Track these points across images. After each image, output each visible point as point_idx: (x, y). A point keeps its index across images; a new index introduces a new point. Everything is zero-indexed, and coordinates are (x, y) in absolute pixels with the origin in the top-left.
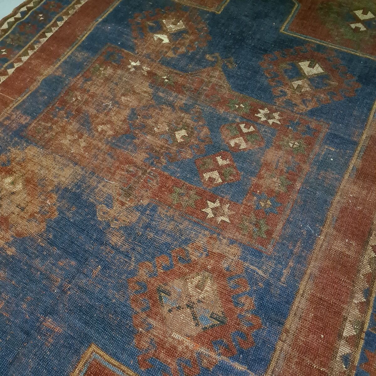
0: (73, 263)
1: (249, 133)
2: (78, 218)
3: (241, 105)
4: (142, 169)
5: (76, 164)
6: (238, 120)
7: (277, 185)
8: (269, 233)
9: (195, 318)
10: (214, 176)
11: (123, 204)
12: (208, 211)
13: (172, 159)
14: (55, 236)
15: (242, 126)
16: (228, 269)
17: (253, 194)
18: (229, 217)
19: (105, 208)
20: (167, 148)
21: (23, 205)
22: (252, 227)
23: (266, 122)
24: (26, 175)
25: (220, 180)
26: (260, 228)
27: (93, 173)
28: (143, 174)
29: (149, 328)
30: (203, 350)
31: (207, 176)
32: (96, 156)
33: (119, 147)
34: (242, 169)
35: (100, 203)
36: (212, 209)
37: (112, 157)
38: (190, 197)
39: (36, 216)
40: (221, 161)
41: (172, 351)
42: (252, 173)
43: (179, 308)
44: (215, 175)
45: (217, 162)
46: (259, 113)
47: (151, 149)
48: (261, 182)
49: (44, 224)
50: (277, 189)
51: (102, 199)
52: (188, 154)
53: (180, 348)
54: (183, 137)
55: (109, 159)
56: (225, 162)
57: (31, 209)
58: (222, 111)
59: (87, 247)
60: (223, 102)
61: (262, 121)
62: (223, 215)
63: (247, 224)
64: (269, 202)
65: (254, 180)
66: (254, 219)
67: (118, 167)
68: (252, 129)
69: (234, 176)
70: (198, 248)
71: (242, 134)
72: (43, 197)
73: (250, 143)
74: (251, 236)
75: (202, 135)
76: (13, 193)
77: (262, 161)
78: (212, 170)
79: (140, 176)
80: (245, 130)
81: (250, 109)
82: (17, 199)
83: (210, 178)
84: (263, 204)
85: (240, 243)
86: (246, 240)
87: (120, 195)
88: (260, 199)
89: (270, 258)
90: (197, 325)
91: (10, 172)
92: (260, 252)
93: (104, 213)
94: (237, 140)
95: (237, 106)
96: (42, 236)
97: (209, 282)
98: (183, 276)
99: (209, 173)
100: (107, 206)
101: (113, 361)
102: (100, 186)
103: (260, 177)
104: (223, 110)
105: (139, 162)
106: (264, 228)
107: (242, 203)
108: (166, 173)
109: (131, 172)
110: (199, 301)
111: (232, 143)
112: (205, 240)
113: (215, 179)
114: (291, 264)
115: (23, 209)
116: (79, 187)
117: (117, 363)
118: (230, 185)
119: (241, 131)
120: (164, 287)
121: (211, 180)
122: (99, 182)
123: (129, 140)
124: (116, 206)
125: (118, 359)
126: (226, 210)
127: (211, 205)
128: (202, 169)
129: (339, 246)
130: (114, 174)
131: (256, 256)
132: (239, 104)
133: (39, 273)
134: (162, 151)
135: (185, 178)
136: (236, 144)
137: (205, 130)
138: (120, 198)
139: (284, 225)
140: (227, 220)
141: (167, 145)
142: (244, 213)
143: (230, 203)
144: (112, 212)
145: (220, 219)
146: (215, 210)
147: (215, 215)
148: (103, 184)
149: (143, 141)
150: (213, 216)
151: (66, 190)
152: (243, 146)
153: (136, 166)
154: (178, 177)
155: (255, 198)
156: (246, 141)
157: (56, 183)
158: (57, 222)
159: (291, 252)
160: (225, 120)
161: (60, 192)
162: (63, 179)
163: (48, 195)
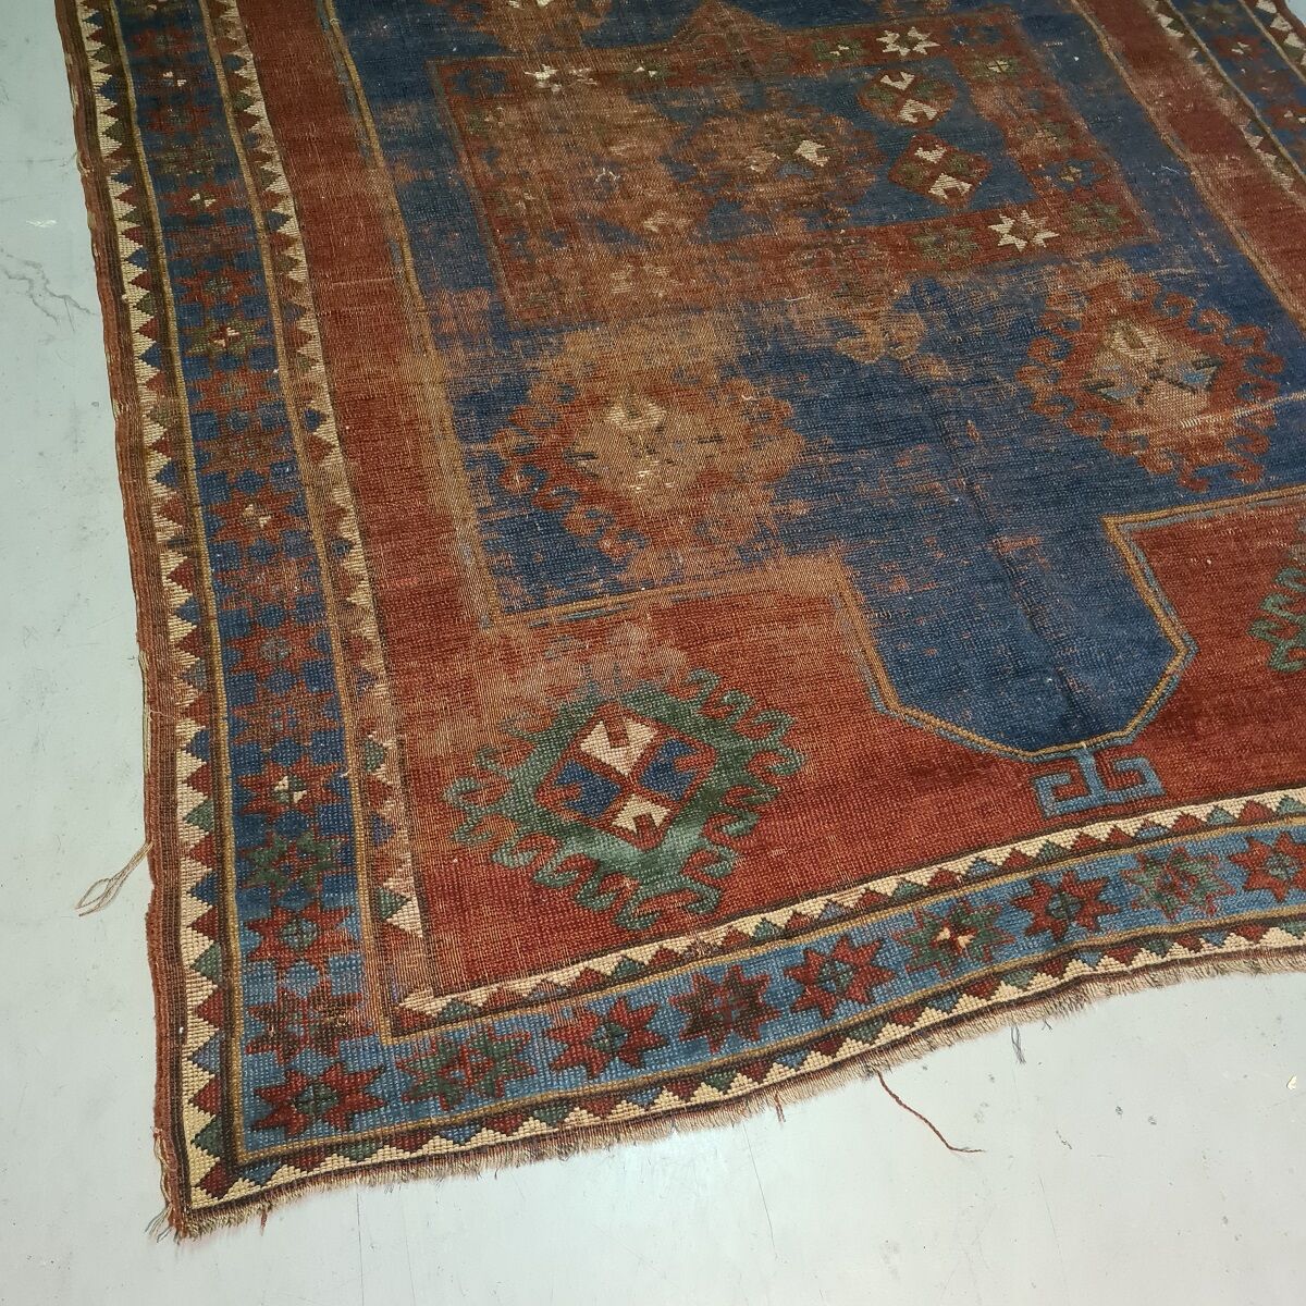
0: (923, 448)
1: (913, 87)
2: (832, 385)
3: (842, 48)
4: (822, 245)
5: (700, 310)
6: (867, 75)
7: (1051, 141)
8: (1126, 213)
9: (1182, 386)
10: (949, 185)
12: (1009, 239)
14: (834, 437)
15: (888, 81)
16: (1137, 296)
17: (1037, 173)
18: (1047, 228)
19: (854, 341)
20: (818, 188)
21: (707, 434)
22: (1095, 222)
23: (912, 53)
24: (639, 386)
25: (967, 186)
26: (1108, 215)
28: (837, 251)
29: (1144, 441)
30: (1239, 412)
31: (938, 192)
33: (733, 235)
35: (834, 340)
36: (1011, 234)
37: (746, 259)
38: (956, 239)
39: (759, 433)
40: (928, 156)
41: (1208, 445)
42: (998, 145)
43: (1146, 389)
44: (949, 181)
45: (925, 161)
46: (886, 44)
47: (793, 205)
48: (1026, 150)
49: (791, 433)
50: (1058, 147)
51: (827, 334)
52: (864, 177)
53: (1212, 432)
54: (819, 153)
55: (745, 265)
56: (938, 153)
57: (731, 429)
58: (823, 75)
60: (802, 61)
61: (907, 56)
62: (1036, 231)
64: (1074, 170)
65: (1014, 153)
68: (907, 77)
69: (978, 165)
70: (1065, 300)
71: (905, 95)
72: (724, 397)
73: (934, 102)
75: (843, 132)
76: (661, 429)
77: (986, 118)
78: (935, 177)
80: (900, 85)
81: (864, 47)
83: (946, 191)
84: (1069, 178)
85: (1108, 252)
86: (1109, 244)
87: (848, 307)
88: (1056, 176)
89: (1169, 244)
90: (1194, 391)
91: (600, 403)
92: (1148, 246)
93: (863, 350)
94: (910, 109)
95: (837, 53)
96: (812, 452)
97: (1139, 331)
98: (1098, 346)
99: (937, 185)
100: (851, 335)
101: (1155, 515)
102: (793, 316)
103: (1017, 144)
104: (822, 71)
105: (803, 239)
106: (1112, 211)
107: (1040, 197)
109: (812, 261)
110: (1160, 362)
111: (909, 118)
112: (1061, 279)
113: (956, 189)
114: (1201, 234)
115: (718, 439)
116: (761, 341)
117: (1165, 512)
120: (1092, 382)
121: (952, 193)
122: (785, 312)
123: (735, 215)
124: (867, 326)
125: (1160, 507)
126: (1031, 222)
127: (1001, 229)
128: (917, 185)
129: (1223, 171)
132: (835, 48)
135: (912, 216)
136: (914, 115)
137: (839, 122)
138: (856, 311)
139: (1131, 190)
140: (1051, 234)
142: (1060, 210)
143: (1024, 208)
144: (873, 339)
145: (1039, 241)
146: (1015, 232)
147: (1025, 238)
149: (761, 201)
150: (1024, 242)
151: (746, 359)
152: (930, 112)
153: (808, 247)
155: (1049, 178)
156: (924, 101)
157: (712, 363)
158: (807, 414)
159: (1183, 219)
160: (847, 86)
161: (741, 371)
162: (716, 348)
163: (729, 388)
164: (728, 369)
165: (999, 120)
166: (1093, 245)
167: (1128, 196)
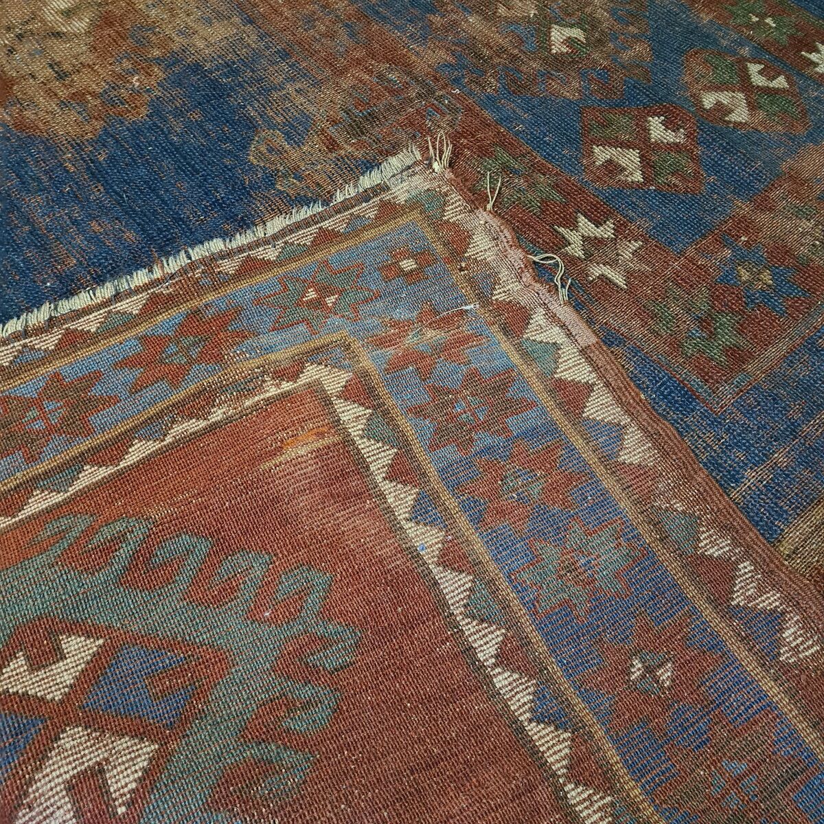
0: (130, 236)
1: (767, 91)
2: (196, 140)
3: (769, 20)
4: (423, 84)
5: (251, 22)
6: (746, 51)
7: (808, 240)
8: (737, 357)
10: (623, 162)
11: (332, 145)
12: (574, 238)
13: (516, 86)
14: (112, 159)
15: (754, 69)
17: (725, 240)
18: (629, 274)
19: (280, 140)
20: (514, 58)
21: (66, 66)
22: (688, 324)
24: (111, 7)
25: (638, 177)
26: (713, 335)
27: (285, 55)
28: (419, 96)
31: (602, 154)
32: (310, 20)
33: (384, 18)
34: (715, 167)
35: (272, 126)
36: (585, 239)
37: (352, 35)
38: (532, 185)
39: (88, 102)
40: (657, 129)
42: (743, 188)
44: (630, 160)
45: (646, 130)
46: (818, 51)
47: (470, 46)
48: (762, 218)
49: (98, 124)
50: (804, 250)
51: (279, 119)
52: (569, 89)
54: (570, 41)
55: (343, 35)
56: (670, 137)
57: (83, 81)
58: (706, 18)
59: (186, 212)
61: (817, 73)
62: (612, 263)
63: (675, 309)
64: (767, 277)
65: (743, 207)
66: (702, 304)
67: (358, 62)
68: (780, 82)
69: (684, 179)
71: (746, 85)
72: (127, 64)
73: (761, 115)
74: (676, 346)
75: (626, 56)
76: (58, 35)
77: (784, 166)
78: (627, 145)
79: (411, 100)
80: (758, 80)
81: (791, 37)
82: (60, 50)
83: (610, 162)
84: (745, 276)
85: (636, 350)
86: (656, 348)
87: (334, 122)
88: (741, 260)
89: (716, 423)
92: (690, 396)
93: (270, 150)
94: (725, 98)
95: (755, 19)
96: (78, 147)
99: (613, 151)
100: (288, 137)
102: (290, 88)
103: (765, 206)
104: (711, 17)
105: (421, 68)
106: (727, 337)
107: (682, 253)
108: (486, 114)
109: (389, 81)
111: (709, 100)
113: (624, 169)
114: (780, 458)
115: (61, 76)
116: (235, 72)
118: (665, 195)
119: (745, 77)
121: (612, 168)
122: (292, 79)
123: (417, 12)
124: (313, 145)
126: (627, 255)
127: (586, 226)
128: (596, 133)
130: (342, 72)
131: (672, 403)
132: (762, 16)
133: (27, 228)
134: (496, 60)
135: (537, 143)
136: (719, 104)
137: (640, 49)
138: (332, 131)
139: (791, 351)
140: (620, 280)
141: (516, 51)
142: (678, 280)
143: (646, 241)
144: (294, 155)
145: (596, 271)
146: (592, 243)
147: (589, 255)
148: (298, 86)
149: (455, 23)
150: (580, 254)
151: (197, 68)
152: (741, 114)
153: (409, 74)
154: (517, 134)
155: (728, 253)
156: (752, 107)
157: (175, 47)
158: (136, 131)
159: (793, 430)
160: (707, 39)
161: (176, 69)
162: (200, 44)
163: (143, 66)
164: (172, 61)
165: (795, 177)
166: (636, 328)
167: (783, 347)
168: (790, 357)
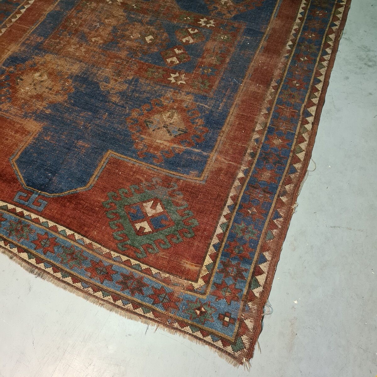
0: (90, 113)
1: (194, 34)
2: (88, 91)
3: (188, 18)
4: (125, 60)
5: (81, 61)
6: (187, 27)
7: (214, 61)
8: (211, 86)
9: (169, 132)
10: (174, 60)
11: (116, 81)
12: (172, 79)
13: (145, 53)
14: (75, 101)
15: (190, 30)
16: (187, 107)
17: (199, 67)
18: (185, 81)
19: (105, 84)
20: (141, 47)
21: (50, 87)
22: (200, 85)
23: (205, 26)
24: (49, 71)
25: (178, 62)
26: (205, 84)
27: (94, 66)
28: (127, 63)
29: (142, 139)
30: (175, 146)
31: (169, 60)
32: (93, 56)
33: (109, 49)
34: (191, 54)
35: (102, 81)
36: (174, 78)
37: (104, 56)
38: (159, 73)
39: (60, 92)
40: (177, 51)
41: (157, 148)
42: (198, 56)
43: (159, 128)
44: (175, 59)
45: (175, 52)
46: (201, 21)
47: (130, 49)
48: (205, 60)
49: (66, 96)
50: (214, 63)
51: (102, 79)
52: (155, 50)
53: (162, 146)
54: (151, 40)
55: (103, 57)
56: (180, 52)
57: (56, 88)
58: (175, 22)
59: (97, 105)
60: (175, 17)
61: (202, 26)
62: (181, 80)
63: (196, 83)
64: (210, 70)
65: (200, 60)
66: (201, 80)
67: (110, 61)
68: (196, 31)
69: (187, 59)
70: (167, 99)
71: (190, 34)
72: (62, 81)
73: (195, 39)
74: (199, 89)
75: (163, 37)
76: (42, 81)
77: (204, 49)
78: (173, 57)
79: (125, 65)
80: (192, 32)
81: (194, 20)
82: (46, 84)
83: (171, 61)
84: (206, 71)
85: (193, 93)
86: (196, 91)
87: (113, 76)
88: (204, 69)
89: (212, 99)
90: (171, 135)
91: (37, 70)
92: (206, 96)
93: (105, 86)
94: (187, 39)
95: (185, 19)
96: (66, 102)
97: (176, 115)
98: (159, 112)
99: (170, 59)
100: (106, 83)
101: (123, 156)
102: (99, 72)
103: (203, 58)
104: (176, 21)
105: (123, 57)
106: (208, 84)
107: (193, 73)
108: (142, 61)
109: (119, 62)
110: (171, 124)
111: (184, 40)
112: (171, 94)
113: (174, 62)
114: (224, 100)
115: (51, 89)
116: (86, 74)
117: (125, 157)
118: (185, 63)
119: (189, 33)
120: (148, 120)
121: (172, 62)
122: (99, 70)
123: (114, 45)
124: (112, 82)
125: (126, 155)
126: (183, 77)
127: (173, 75)
128: (165, 57)
129: (253, 88)
130: (107, 65)
131: (203, 99)
132: (186, 17)
133: (69, 120)
134: (137, 49)
135: (155, 63)
136: (186, 40)
137: (165, 34)
138: (114, 77)
139: (220, 81)
140: (184, 83)
141: (140, 46)
142: (194, 78)
143: (185, 74)
144: (110, 85)
145: (179, 83)
146: (176, 78)
147: (176, 81)
148: (101, 71)
149: (124, 45)
150: (175, 81)
151: (77, 76)
152: (191, 41)
153: (122, 59)
154: (150, 63)
155: (201, 69)
156: (193, 38)
157: (69, 73)
158: (75, 94)
159: (225, 94)
160: (178, 27)
161: (73, 78)
162: (74, 71)
163: (66, 80)
164: (71, 76)
165: (207, 50)
166: (192, 90)
167: (217, 82)
168: (220, 83)
